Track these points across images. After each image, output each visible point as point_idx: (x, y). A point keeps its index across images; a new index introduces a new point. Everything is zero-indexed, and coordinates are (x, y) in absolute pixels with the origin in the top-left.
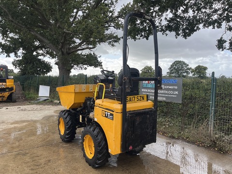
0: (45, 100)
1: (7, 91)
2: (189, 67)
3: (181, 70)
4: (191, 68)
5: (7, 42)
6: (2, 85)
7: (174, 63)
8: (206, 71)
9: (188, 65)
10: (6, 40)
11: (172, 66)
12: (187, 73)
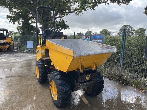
0: (30, 50)
1: (7, 45)
2: (134, 29)
3: (127, 31)
4: (135, 30)
5: (13, 15)
6: (4, 41)
7: (123, 27)
8: (145, 32)
9: (133, 28)
10: (12, 14)
11: (121, 29)
12: (132, 33)
